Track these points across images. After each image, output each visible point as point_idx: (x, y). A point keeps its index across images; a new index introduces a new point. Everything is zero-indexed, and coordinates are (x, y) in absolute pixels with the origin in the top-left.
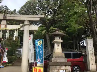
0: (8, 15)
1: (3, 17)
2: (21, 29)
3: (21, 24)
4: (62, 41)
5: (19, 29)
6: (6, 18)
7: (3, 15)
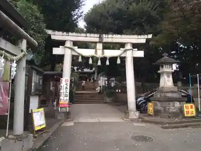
0: (104, 36)
1: (98, 39)
2: (123, 56)
3: (121, 49)
6: (102, 40)
7: (98, 36)
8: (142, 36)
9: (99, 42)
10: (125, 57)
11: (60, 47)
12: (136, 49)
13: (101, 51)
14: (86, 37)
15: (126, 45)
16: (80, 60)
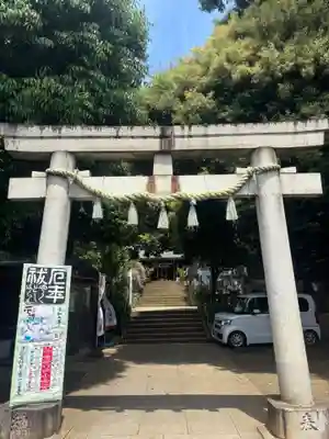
0: (177, 130)
1: (157, 141)
2: (246, 192)
3: (239, 170)
5: (236, 191)
6: (171, 144)
8: (311, 125)
9: (162, 152)
10: (254, 198)
11: (34, 173)
12: (294, 169)
13: (170, 178)
14: (117, 137)
15: (254, 157)
16: (97, 213)
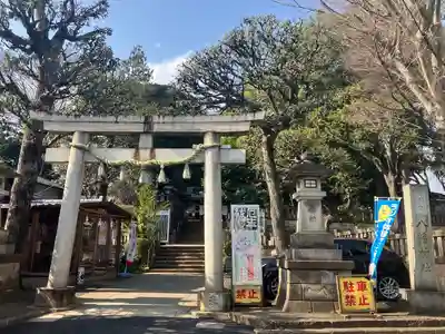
0: (156, 118)
1: (142, 125)
3: (194, 146)
4: (324, 194)
5: (190, 160)
6: (150, 127)
7: (143, 119)
8: (242, 118)
9: (145, 133)
12: (230, 146)
13: (148, 151)
14: (116, 122)
15: (205, 138)
16: (101, 172)
